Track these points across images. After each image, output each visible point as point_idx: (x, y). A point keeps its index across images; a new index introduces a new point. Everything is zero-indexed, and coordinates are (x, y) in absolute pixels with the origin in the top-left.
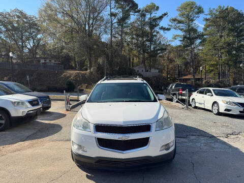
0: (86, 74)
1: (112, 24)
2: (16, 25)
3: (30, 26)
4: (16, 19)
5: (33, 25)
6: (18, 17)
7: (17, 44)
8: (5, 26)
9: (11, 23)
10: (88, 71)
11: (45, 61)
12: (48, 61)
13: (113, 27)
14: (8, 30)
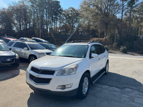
0: (103, 40)
1: (123, 7)
2: (70, 16)
3: (76, 15)
4: (71, 12)
5: (77, 14)
6: (71, 11)
7: (70, 25)
8: (66, 17)
9: (68, 15)
10: (105, 38)
11: (82, 33)
12: (83, 33)
13: (124, 8)
14: (67, 18)
